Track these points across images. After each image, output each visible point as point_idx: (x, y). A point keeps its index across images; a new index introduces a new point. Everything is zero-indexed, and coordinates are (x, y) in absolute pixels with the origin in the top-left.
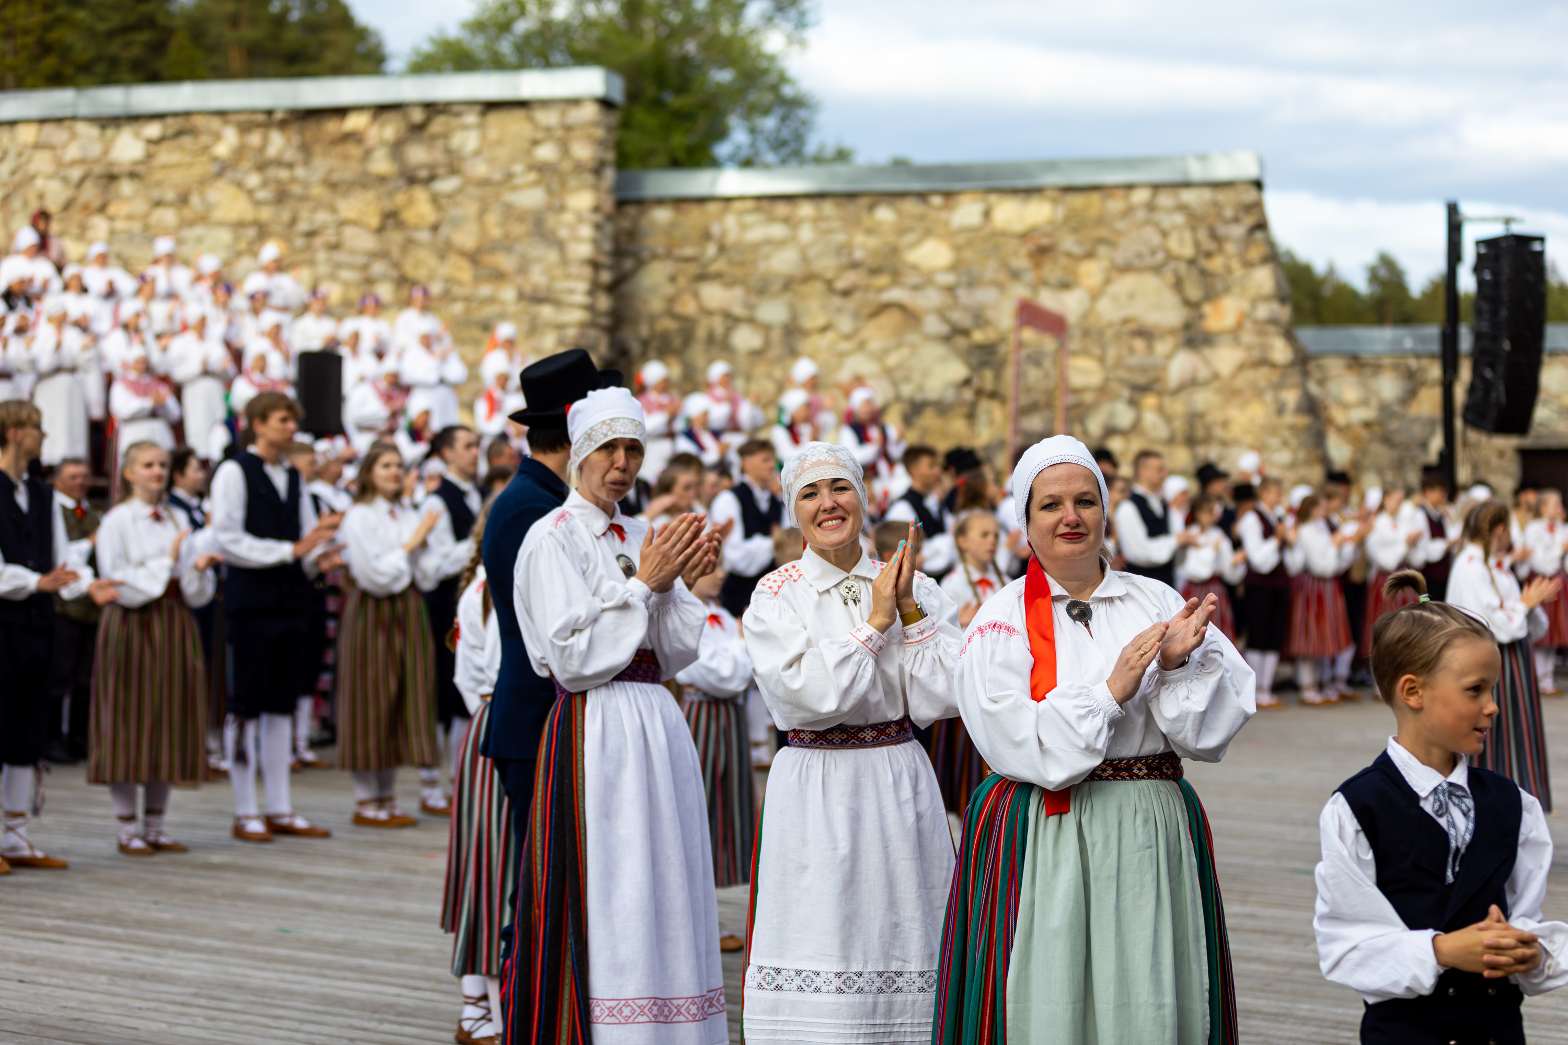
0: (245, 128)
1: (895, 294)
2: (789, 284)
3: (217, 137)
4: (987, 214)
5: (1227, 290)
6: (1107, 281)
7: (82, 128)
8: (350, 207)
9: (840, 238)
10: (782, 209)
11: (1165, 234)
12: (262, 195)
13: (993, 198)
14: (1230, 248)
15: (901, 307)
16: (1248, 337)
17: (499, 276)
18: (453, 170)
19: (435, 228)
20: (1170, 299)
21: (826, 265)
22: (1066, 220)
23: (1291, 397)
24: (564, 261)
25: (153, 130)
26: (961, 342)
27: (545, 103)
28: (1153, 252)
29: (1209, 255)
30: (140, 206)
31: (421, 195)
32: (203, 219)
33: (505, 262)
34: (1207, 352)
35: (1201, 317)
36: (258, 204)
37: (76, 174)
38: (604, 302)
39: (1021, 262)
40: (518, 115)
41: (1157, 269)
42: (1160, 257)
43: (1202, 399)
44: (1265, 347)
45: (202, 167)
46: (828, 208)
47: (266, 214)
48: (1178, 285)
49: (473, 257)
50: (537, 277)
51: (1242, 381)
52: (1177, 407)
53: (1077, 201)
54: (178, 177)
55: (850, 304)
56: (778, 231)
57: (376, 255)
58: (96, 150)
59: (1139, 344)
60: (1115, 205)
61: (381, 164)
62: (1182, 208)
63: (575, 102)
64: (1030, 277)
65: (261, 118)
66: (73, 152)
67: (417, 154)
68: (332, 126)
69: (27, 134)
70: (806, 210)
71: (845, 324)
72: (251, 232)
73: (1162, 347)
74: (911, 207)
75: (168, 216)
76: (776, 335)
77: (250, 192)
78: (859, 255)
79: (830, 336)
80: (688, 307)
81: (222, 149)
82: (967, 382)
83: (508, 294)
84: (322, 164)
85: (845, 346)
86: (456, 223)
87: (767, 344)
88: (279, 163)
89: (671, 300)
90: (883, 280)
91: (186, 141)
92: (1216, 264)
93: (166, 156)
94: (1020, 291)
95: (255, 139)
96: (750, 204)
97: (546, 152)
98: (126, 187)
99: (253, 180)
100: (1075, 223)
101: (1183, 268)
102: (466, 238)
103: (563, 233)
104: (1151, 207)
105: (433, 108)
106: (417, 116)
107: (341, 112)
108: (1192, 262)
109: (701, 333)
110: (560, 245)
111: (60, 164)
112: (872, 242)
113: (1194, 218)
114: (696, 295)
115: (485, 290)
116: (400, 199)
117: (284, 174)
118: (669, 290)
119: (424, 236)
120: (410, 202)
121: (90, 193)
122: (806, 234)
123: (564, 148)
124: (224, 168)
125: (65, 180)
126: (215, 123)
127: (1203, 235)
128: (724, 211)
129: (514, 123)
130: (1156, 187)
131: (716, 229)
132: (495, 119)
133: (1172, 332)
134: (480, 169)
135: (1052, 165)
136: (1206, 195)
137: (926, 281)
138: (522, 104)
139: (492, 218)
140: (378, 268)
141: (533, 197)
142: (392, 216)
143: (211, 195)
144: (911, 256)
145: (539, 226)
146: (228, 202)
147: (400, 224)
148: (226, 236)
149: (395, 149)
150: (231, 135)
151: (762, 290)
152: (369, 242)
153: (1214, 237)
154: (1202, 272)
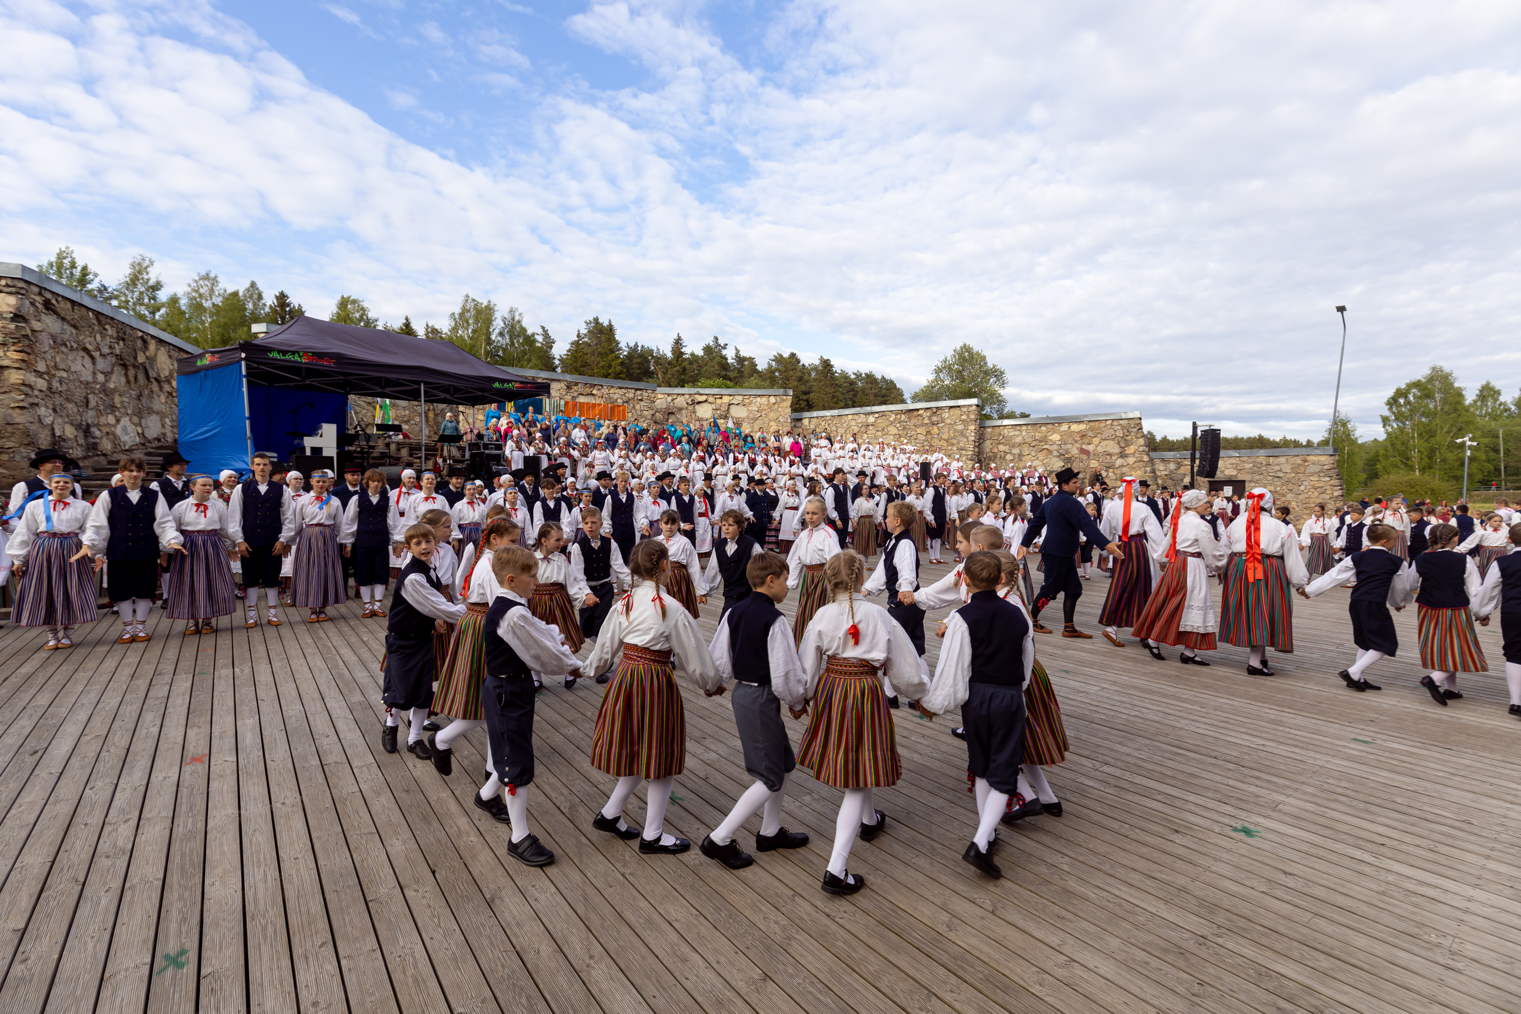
0: (896, 414)
1: (1046, 447)
2: (1020, 445)
3: (891, 416)
4: (1069, 428)
5: (1132, 444)
6: (1100, 443)
7: (862, 416)
8: (919, 431)
9: (1033, 434)
10: (1018, 428)
11: (1115, 431)
12: (900, 428)
13: (1071, 424)
14: (1132, 434)
15: (1047, 449)
16: (1137, 455)
17: (953, 445)
18: (943, 422)
20: (1117, 446)
21: (1029, 440)
22: (1090, 428)
23: (1148, 469)
24: (968, 441)
25: (877, 415)
26: (1062, 457)
27: (964, 406)
28: (1112, 436)
30: (874, 432)
31: (935, 427)
32: (887, 434)
33: (954, 441)
34: (1126, 459)
35: (1125, 451)
36: (900, 430)
37: (861, 425)
38: (977, 450)
39: (1078, 439)
40: (958, 409)
41: (1113, 440)
42: (1114, 437)
43: (1124, 470)
44: (1141, 458)
45: (887, 423)
46: (1029, 427)
47: (901, 432)
48: (1119, 443)
49: (947, 441)
50: (962, 444)
51: (1135, 466)
52: (1118, 472)
53: (1093, 424)
55: (1035, 449)
56: (1017, 433)
57: (925, 441)
58: (865, 420)
60: (1102, 425)
61: (926, 421)
62: (1120, 425)
63: (971, 406)
64: (1080, 442)
65: (900, 412)
66: (860, 421)
67: (934, 419)
68: (915, 413)
69: (850, 417)
70: (1024, 428)
71: (1034, 454)
72: (898, 436)
73: (1114, 458)
74: (1050, 426)
75: (880, 433)
76: (1017, 456)
77: (898, 428)
78: (1037, 438)
79: (1030, 456)
80: (996, 450)
81: (891, 419)
83: (955, 448)
84: (913, 422)
85: (1034, 458)
86: (943, 433)
87: (1014, 458)
88: (904, 421)
89: (992, 449)
90: (1043, 443)
91: (884, 417)
92: (1129, 438)
93: (879, 421)
94: (1078, 445)
95: (899, 416)
96: (1011, 427)
97: (964, 417)
98: (871, 428)
99: (898, 425)
100: (1092, 429)
101: (1120, 439)
102: (945, 436)
103: (967, 435)
104: (1112, 425)
107: (918, 410)
108: (1122, 438)
109: (999, 456)
110: (967, 438)
111: (858, 423)
112: (1040, 435)
113: (1123, 427)
114: (998, 448)
115: (950, 448)
116: (931, 428)
117: (905, 424)
119: (936, 436)
120: (933, 429)
121: (863, 429)
122: (1024, 433)
123: (968, 416)
124: (892, 423)
125: (859, 427)
126: (890, 413)
127: (1125, 431)
128: (1004, 429)
129: (957, 411)
130: (1113, 420)
131: (1002, 433)
132: (952, 410)
133: (1117, 454)
134: (949, 421)
135: (1086, 416)
136: (1127, 421)
137: (1054, 443)
138: (959, 407)
139: (951, 432)
140: (925, 443)
141: (961, 427)
142: (928, 432)
143: (889, 429)
144: (1050, 438)
145: (962, 433)
146: (893, 430)
147: (931, 434)
148: (892, 437)
149: (930, 417)
150: (893, 416)
151: (1013, 447)
152: (923, 438)
153: (1128, 431)
154: (1125, 440)
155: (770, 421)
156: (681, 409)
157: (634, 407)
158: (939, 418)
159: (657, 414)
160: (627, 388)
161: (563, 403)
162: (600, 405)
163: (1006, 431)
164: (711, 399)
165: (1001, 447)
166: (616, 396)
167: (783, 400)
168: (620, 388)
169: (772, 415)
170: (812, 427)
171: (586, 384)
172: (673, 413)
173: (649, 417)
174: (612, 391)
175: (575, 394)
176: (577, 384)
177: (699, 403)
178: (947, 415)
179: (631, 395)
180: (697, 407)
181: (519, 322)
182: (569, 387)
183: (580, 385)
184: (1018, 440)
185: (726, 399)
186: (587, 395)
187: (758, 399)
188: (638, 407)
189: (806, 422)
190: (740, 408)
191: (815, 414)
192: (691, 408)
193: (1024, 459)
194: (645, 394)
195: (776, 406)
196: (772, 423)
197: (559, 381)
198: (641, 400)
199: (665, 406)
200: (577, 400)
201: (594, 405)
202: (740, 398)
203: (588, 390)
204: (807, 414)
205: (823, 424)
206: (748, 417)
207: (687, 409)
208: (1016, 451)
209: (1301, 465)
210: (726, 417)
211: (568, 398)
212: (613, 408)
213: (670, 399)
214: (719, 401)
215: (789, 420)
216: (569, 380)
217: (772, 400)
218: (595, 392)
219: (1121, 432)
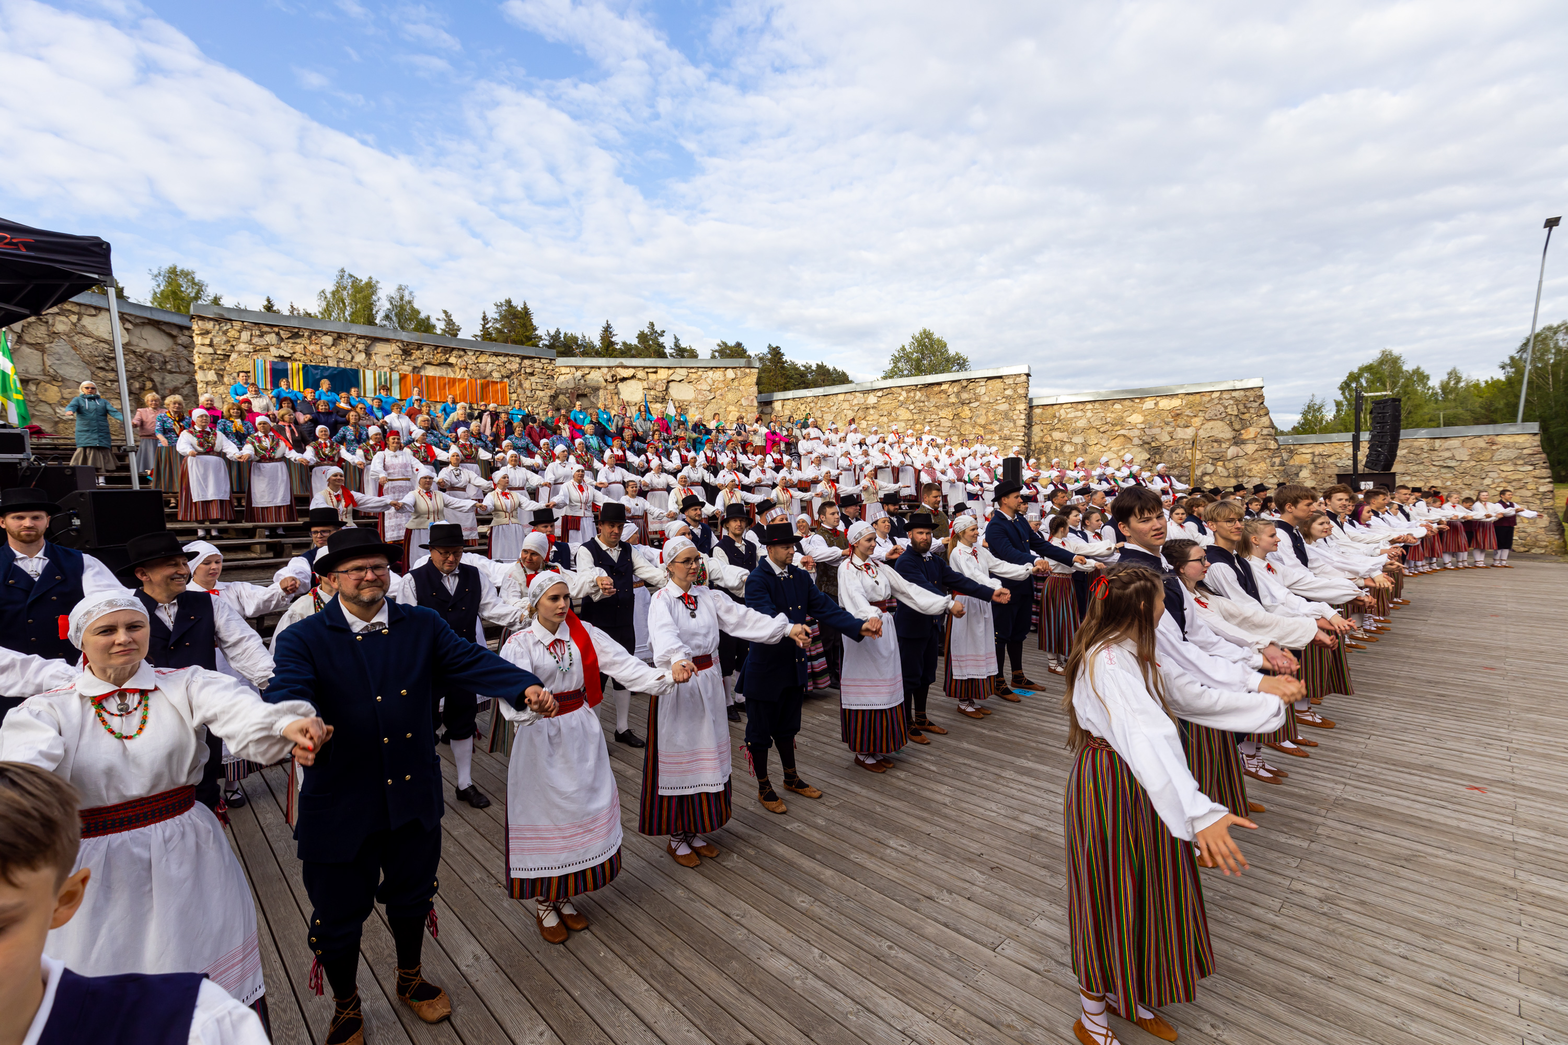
0: (908, 392)
1: (1122, 432)
2: (1084, 430)
3: (900, 394)
4: (1156, 404)
5: (1250, 425)
6: (1203, 424)
7: (857, 394)
8: (943, 413)
9: (1103, 415)
10: (1080, 407)
11: (1226, 407)
12: (914, 411)
13: (1158, 399)
14: (1252, 411)
15: (1124, 436)
16: (1259, 441)
17: (993, 432)
18: (977, 400)
19: (971, 418)
20: (1228, 429)
21: (1097, 423)
22: (1187, 404)
23: (1277, 460)
24: (1015, 426)
25: (880, 394)
26: (1147, 446)
27: (1008, 376)
28: (1221, 414)
29: (1243, 414)
30: (876, 417)
31: (966, 408)
32: (896, 420)
33: (995, 428)
34: (1242, 446)
35: (1240, 435)
36: (913, 414)
37: (856, 408)
38: (1025, 440)
39: (1169, 419)
40: (999, 380)
41: (1222, 419)
42: (1223, 415)
43: (1240, 462)
44: (1266, 444)
45: (895, 404)
46: (1097, 405)
47: (915, 417)
48: (1231, 424)
49: (984, 427)
50: (1006, 432)
51: (1256, 456)
52: (1231, 465)
53: (1191, 398)
54: (887, 407)
55: (1105, 436)
56: (1080, 414)
57: (951, 427)
58: (862, 401)
59: (1215, 444)
60: (1206, 399)
61: (953, 399)
62: (1232, 398)
63: (1019, 375)
65: (914, 388)
66: (855, 402)
67: (965, 396)
68: (936, 389)
69: (841, 397)
70: (1089, 406)
71: (1104, 443)
72: (911, 423)
73: (1224, 446)
74: (1127, 403)
75: (885, 419)
76: (1079, 447)
77: (911, 411)
78: (1108, 420)
79: (1098, 446)
80: (1049, 439)
81: (901, 398)
82: (1149, 459)
83: (997, 438)
84: (934, 400)
85: (1104, 449)
86: (978, 416)
87: (1076, 450)
88: (920, 401)
89: (1042, 437)
90: (1118, 428)
91: (889, 396)
92: (1247, 416)
93: (883, 401)
94: (1169, 429)
95: (912, 394)
96: (1069, 405)
97: (1009, 392)
98: (872, 411)
99: (912, 407)
100: (1191, 406)
101: (1233, 418)
102: (982, 421)
103: (1015, 417)
104: (1220, 399)
105: (969, 380)
106: (965, 383)
107: (940, 384)
108: (1236, 416)
109: (1053, 447)
110: (1014, 422)
111: (851, 405)
112: (1113, 416)
113: (1237, 401)
114: (1051, 436)
115: (988, 437)
116: (959, 410)
117: (922, 404)
118: (1042, 434)
119: (968, 421)
120: (963, 410)
121: (860, 414)
122: (1089, 414)
123: (1015, 391)
124: (902, 404)
125: (853, 410)
126: (899, 390)
127: (1241, 407)
128: (1060, 409)
129: (998, 384)
130: (1221, 392)
131: (1057, 415)
132: (990, 382)
133: (1229, 440)
134: (987, 399)
135: (1182, 386)
136: (1242, 393)
137: (1134, 427)
138: (1000, 377)
139: (990, 414)
140: (952, 431)
141: (1004, 407)
142: (957, 415)
143: (898, 412)
144: (1128, 420)
145: (1006, 416)
146: (904, 414)
147: (960, 418)
148: (903, 424)
149: (958, 394)
150: (904, 393)
151: (1074, 433)
152: (949, 424)
153: (1245, 407)
154: (1241, 419)
155: (728, 404)
156: (596, 389)
157: (521, 385)
158: (972, 395)
159: (561, 397)
160: (506, 355)
161: (396, 376)
162: (462, 380)
163: (1062, 411)
164: (641, 374)
165: (1057, 435)
166: (489, 368)
167: (746, 375)
168: (497, 355)
169: (730, 396)
170: (787, 413)
171: (437, 347)
172: (585, 396)
173: (546, 400)
174: (482, 359)
175: (419, 363)
176: (420, 347)
177: (624, 379)
178: (983, 390)
179: (515, 366)
180: (620, 385)
181: (410, 302)
182: (406, 352)
183: (425, 350)
184: (1082, 423)
185: (663, 374)
186: (439, 365)
187: (710, 373)
188: (527, 384)
189: (777, 406)
190: (685, 385)
191: (790, 394)
192: (611, 387)
193: (1089, 450)
194: (537, 365)
195: (736, 383)
196: (731, 408)
197: (387, 340)
198: (532, 374)
199: (572, 385)
200: (422, 373)
201: (453, 382)
202: (684, 372)
203: (440, 357)
204: (779, 395)
205: (803, 408)
206: (696, 400)
207: (605, 388)
208: (1078, 439)
209: (1486, 449)
210: (664, 400)
211: (406, 368)
212: (485, 387)
213: (579, 374)
214: (652, 377)
215: (756, 404)
216: (406, 339)
217: (730, 374)
218: (452, 360)
219: (1235, 408)
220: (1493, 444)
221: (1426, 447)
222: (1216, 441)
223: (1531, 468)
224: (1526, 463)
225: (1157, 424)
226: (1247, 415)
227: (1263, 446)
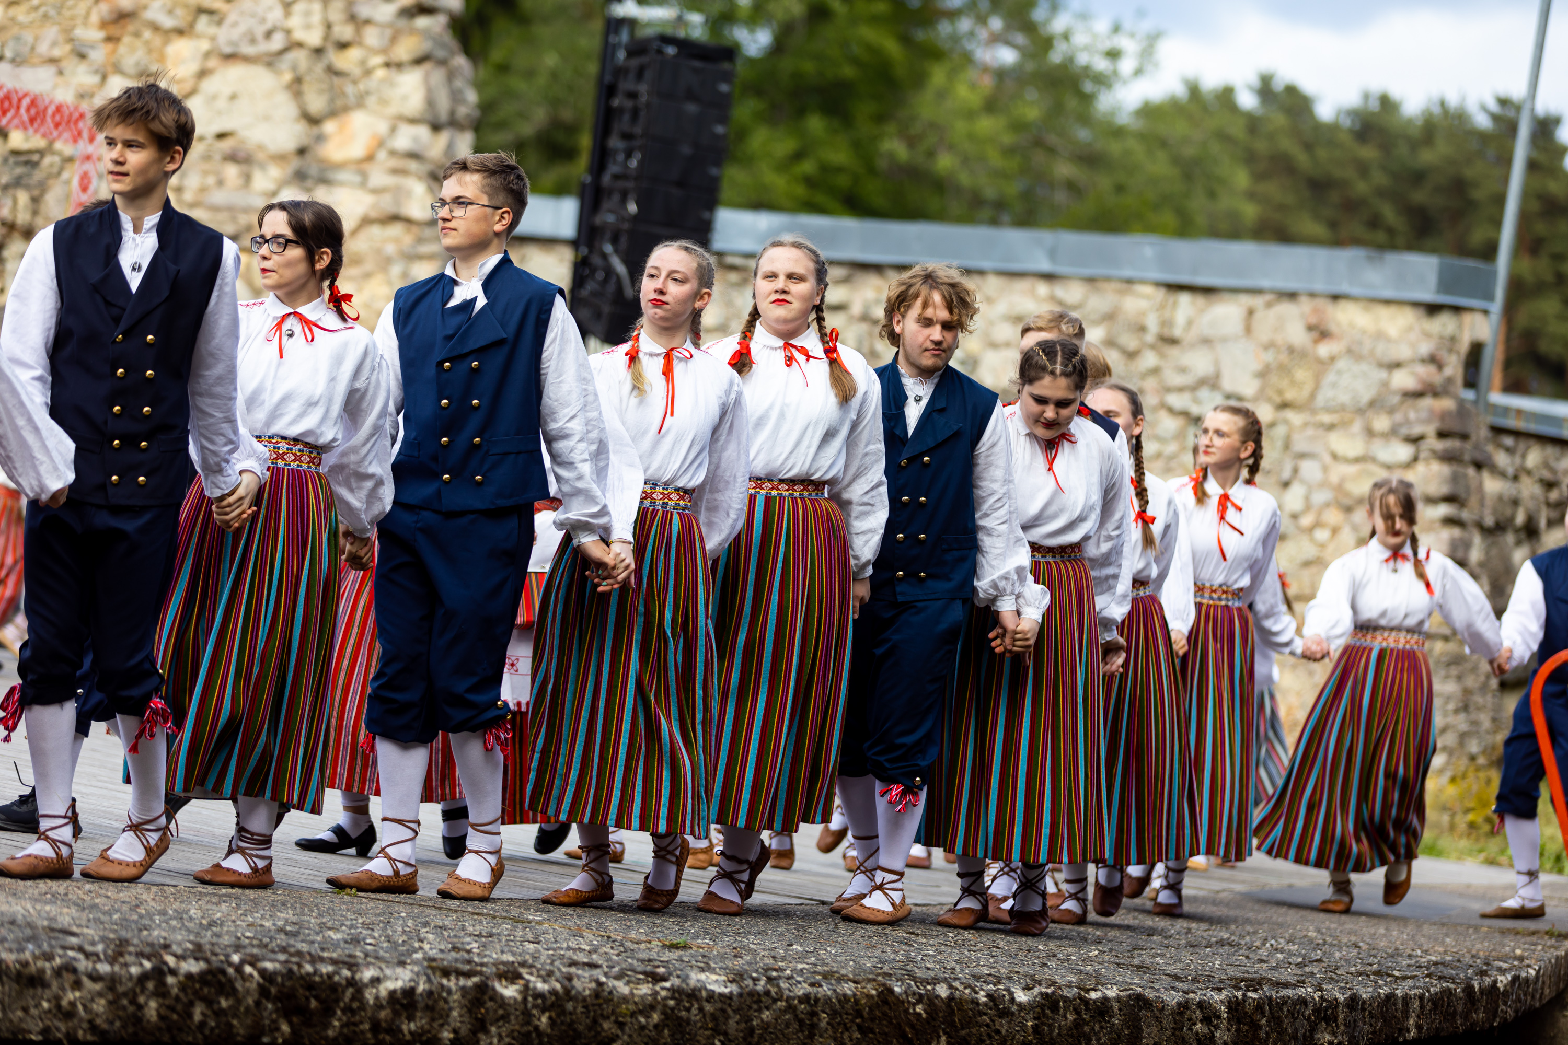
5: (360, 103)
6: (203, 74)
14: (372, 37)
16: (379, 177)
28: (269, 34)
29: (343, 46)
35: (320, 138)
39: (91, 34)
42: (278, 42)
44: (399, 193)
59: (232, 172)
64: (98, 55)
92: (348, 60)
108: (318, 51)
127: (337, 13)
133: (280, 158)
153: (352, 18)
154: (332, 71)
219: (316, 18)
220: (1321, 333)
221: (1153, 324)
222: (232, 158)
223: (1403, 452)
224: (1393, 432)
225: (43, 48)
226: (354, 54)
227: (387, 204)
